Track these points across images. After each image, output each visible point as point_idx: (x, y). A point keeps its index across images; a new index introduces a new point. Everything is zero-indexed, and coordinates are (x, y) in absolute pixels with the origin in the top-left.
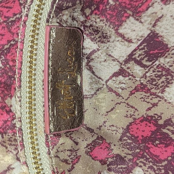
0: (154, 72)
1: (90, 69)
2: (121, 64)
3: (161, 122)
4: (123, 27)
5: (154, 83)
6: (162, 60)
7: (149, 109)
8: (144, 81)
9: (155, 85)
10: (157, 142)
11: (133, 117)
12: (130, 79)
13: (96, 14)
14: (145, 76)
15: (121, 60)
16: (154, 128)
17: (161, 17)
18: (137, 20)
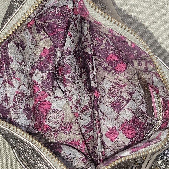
0: (117, 95)
1: (141, 96)
2: (132, 98)
3: (113, 71)
4: (132, 116)
5: (116, 89)
6: (114, 100)
7: (118, 77)
8: (121, 90)
9: (116, 88)
10: (114, 62)
11: (125, 73)
12: (128, 91)
13: (143, 123)
14: (121, 92)
15: (131, 100)
16: (116, 68)
17: (116, 120)
18: (126, 119)
